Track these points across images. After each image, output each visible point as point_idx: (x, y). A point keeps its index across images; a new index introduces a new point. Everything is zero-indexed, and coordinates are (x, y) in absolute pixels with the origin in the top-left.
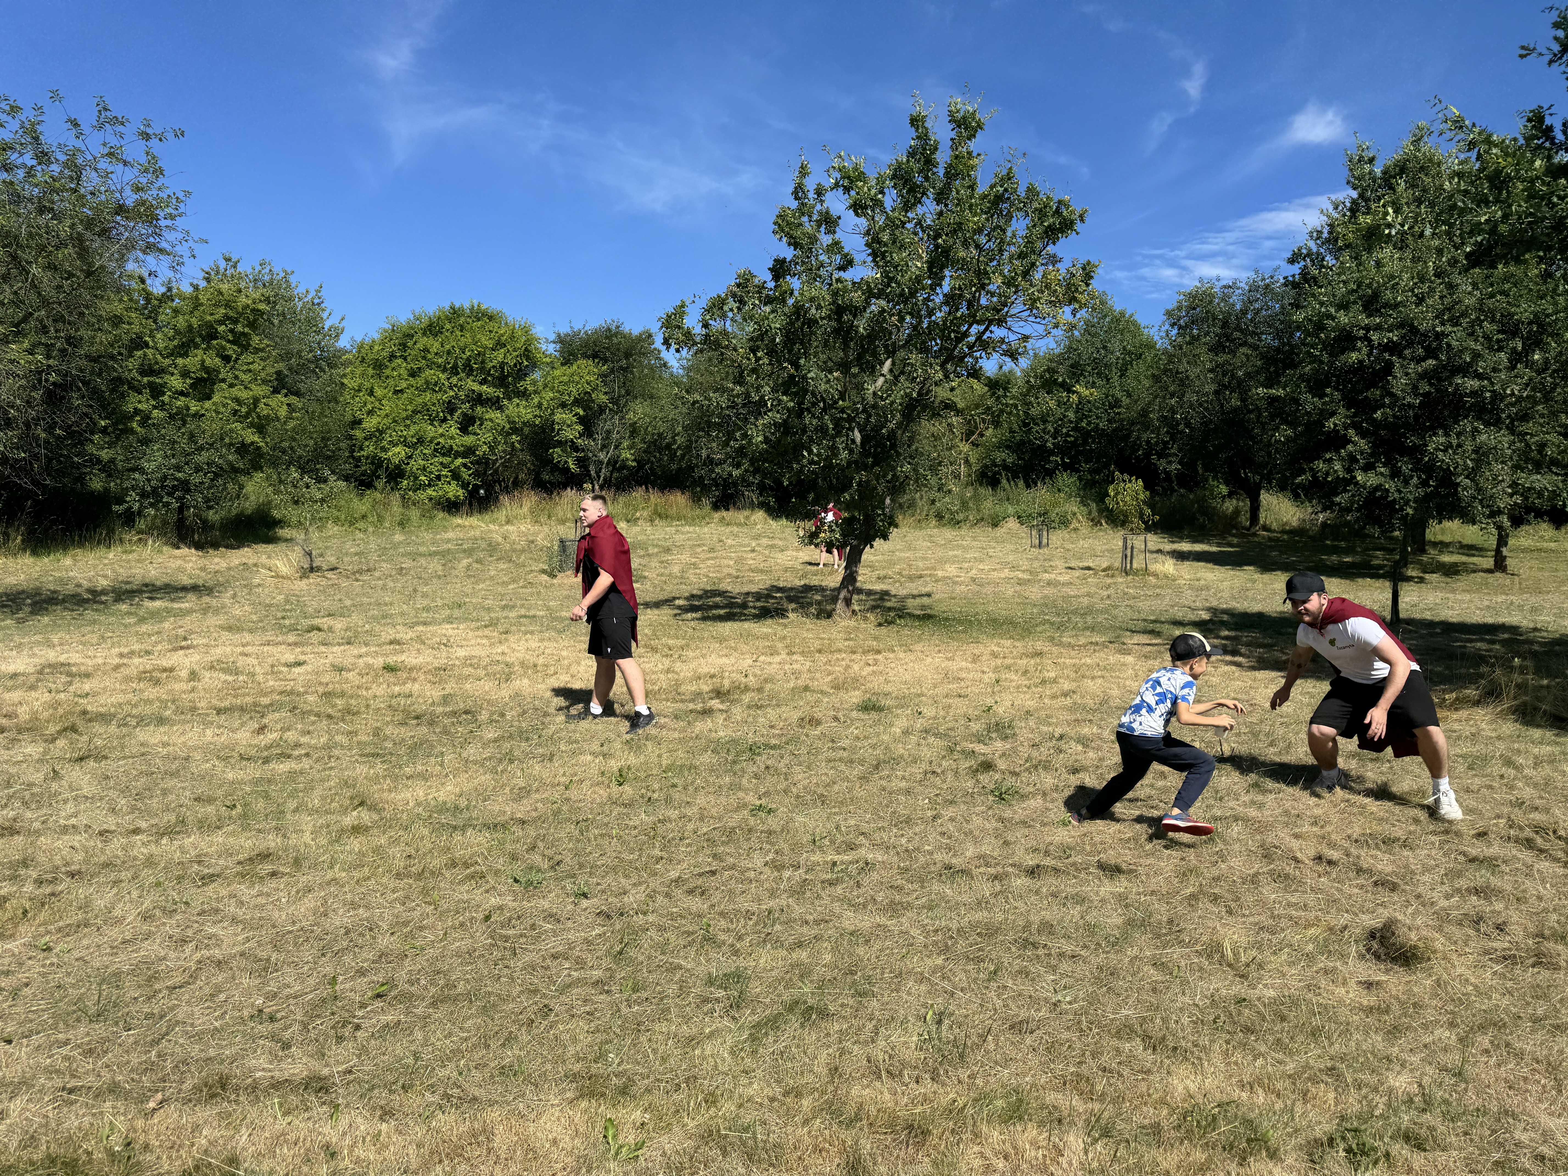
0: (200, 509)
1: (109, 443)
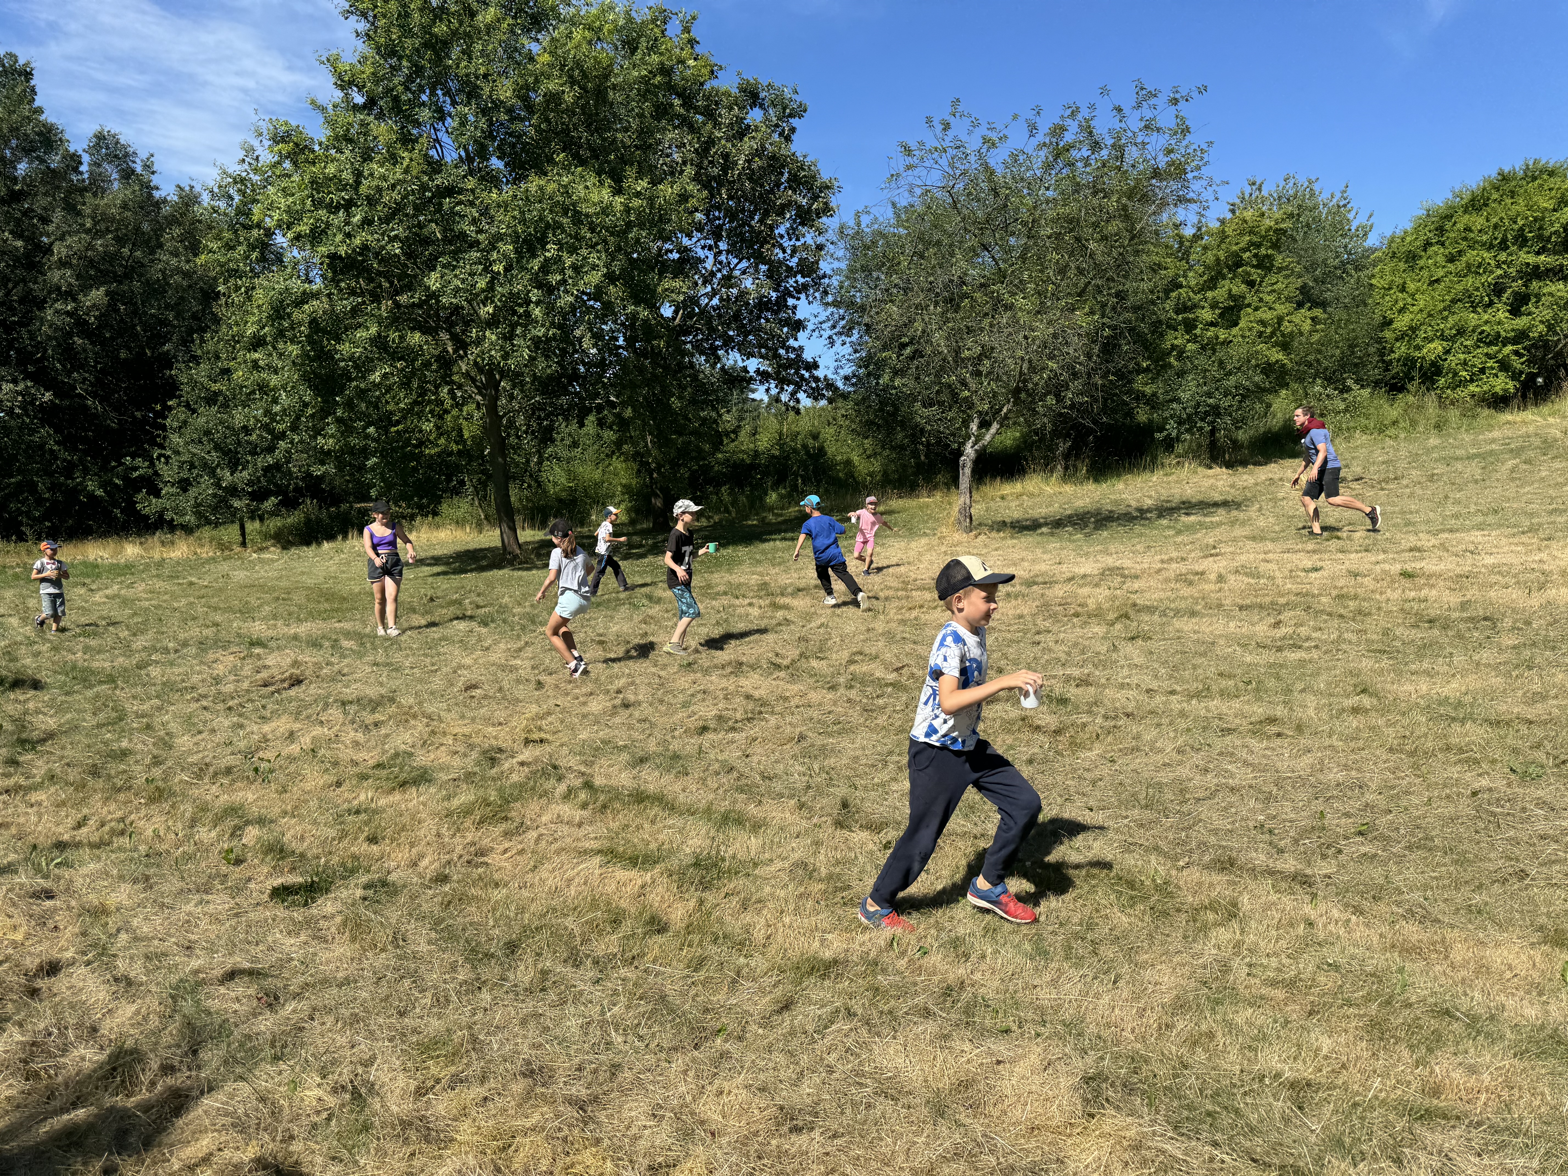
0: (1229, 431)
1: (1153, 379)
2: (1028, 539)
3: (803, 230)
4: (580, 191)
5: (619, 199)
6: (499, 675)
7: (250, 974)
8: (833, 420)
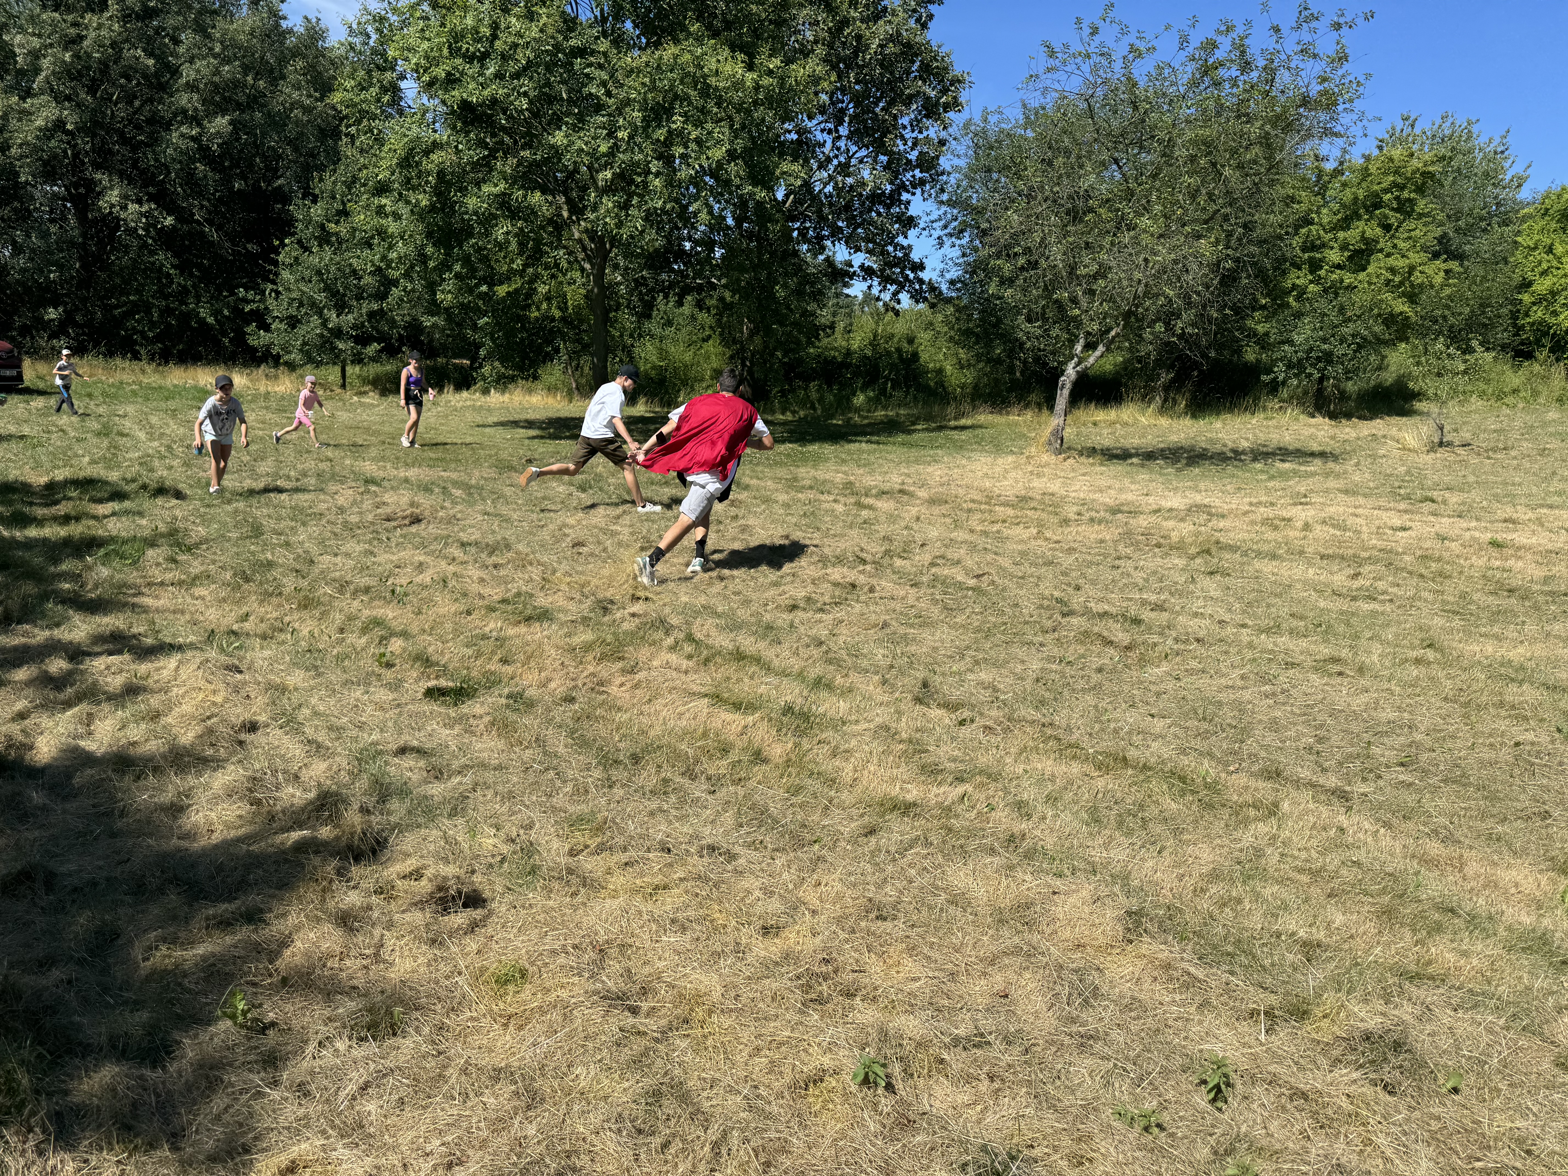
0: (1339, 380)
1: (1267, 317)
2: (1117, 468)
3: (927, 122)
4: (711, 64)
5: (750, 76)
6: (602, 537)
7: (419, 751)
8: (931, 324)
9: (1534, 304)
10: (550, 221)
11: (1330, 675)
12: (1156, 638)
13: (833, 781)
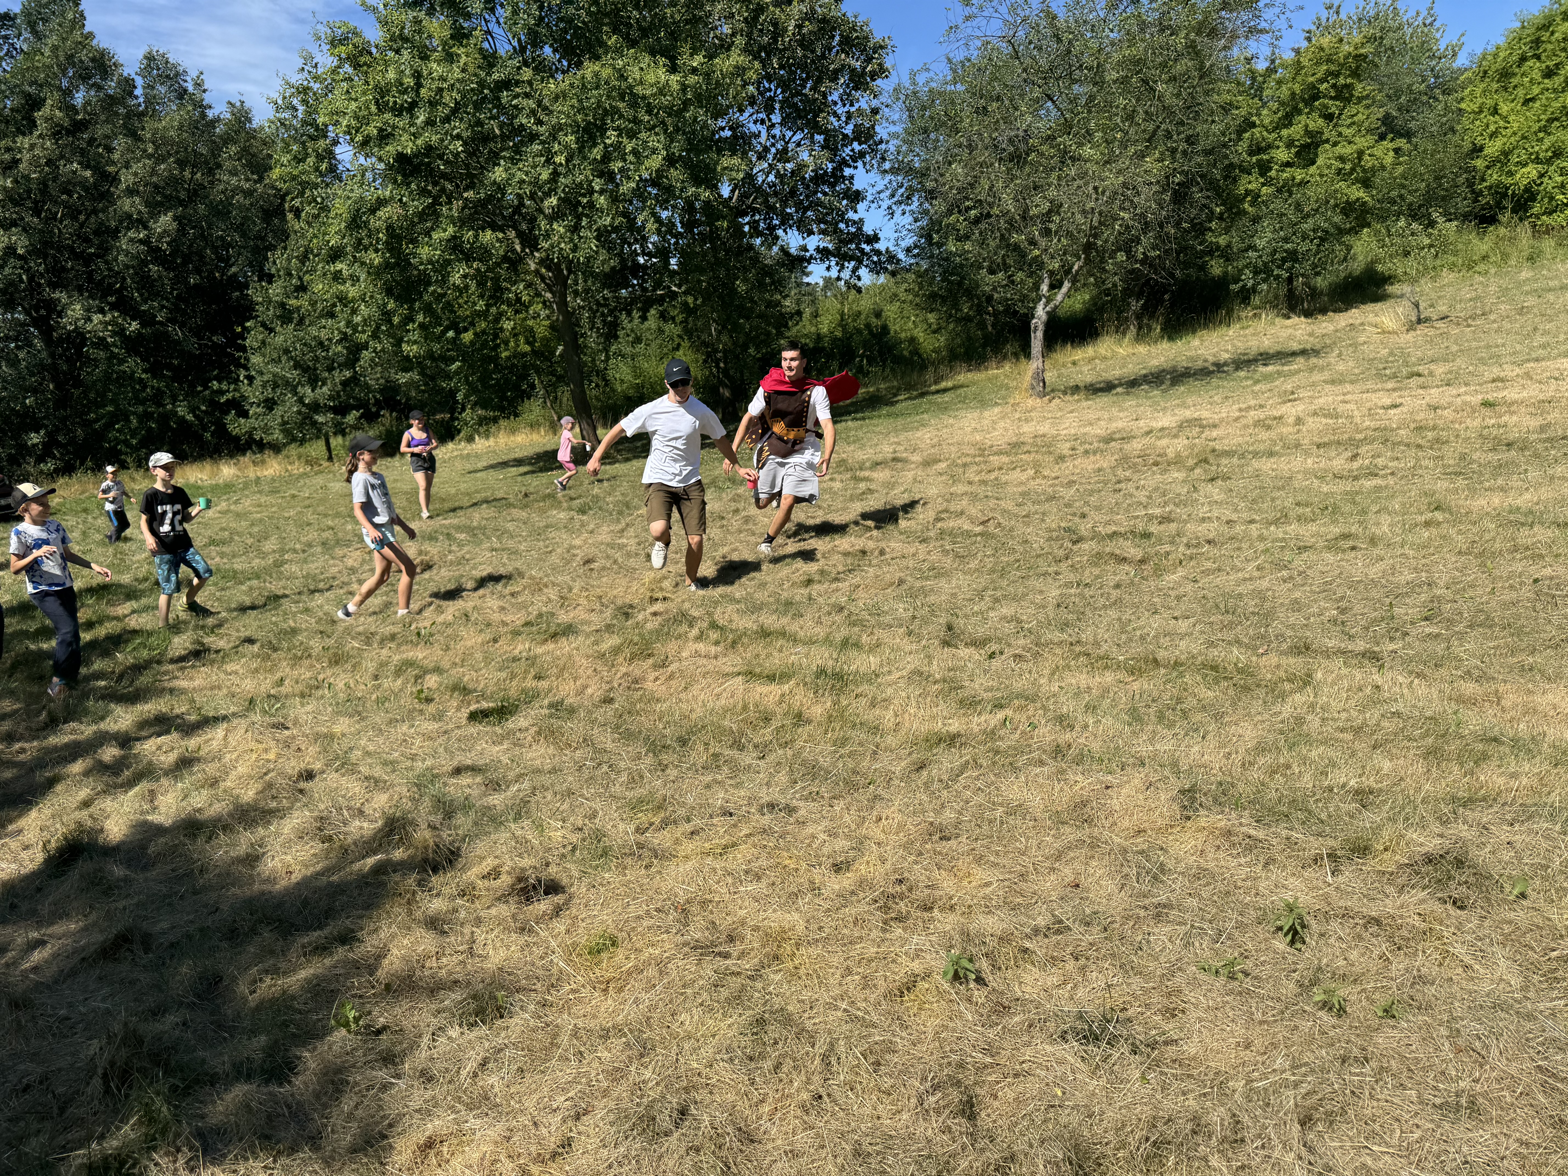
0: (1308, 277)
1: (1226, 228)
2: (1103, 400)
3: (857, 94)
4: (634, 73)
5: (674, 78)
6: (610, 551)
7: (474, 769)
8: (896, 295)
9: (1488, 167)
10: (505, 259)
11: (1344, 551)
12: (1167, 547)
13: (877, 728)
